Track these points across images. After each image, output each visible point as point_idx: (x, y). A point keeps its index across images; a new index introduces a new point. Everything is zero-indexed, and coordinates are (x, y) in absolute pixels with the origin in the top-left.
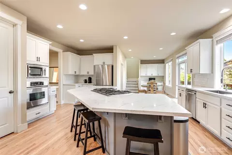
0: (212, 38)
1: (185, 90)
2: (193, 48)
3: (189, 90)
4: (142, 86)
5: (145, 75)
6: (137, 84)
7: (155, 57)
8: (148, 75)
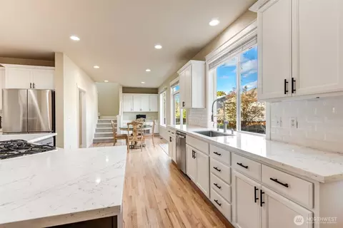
0: (204, 60)
1: (175, 132)
2: (185, 73)
3: (179, 133)
4: (121, 129)
5: (130, 111)
6: (116, 126)
7: (143, 84)
8: (135, 110)
